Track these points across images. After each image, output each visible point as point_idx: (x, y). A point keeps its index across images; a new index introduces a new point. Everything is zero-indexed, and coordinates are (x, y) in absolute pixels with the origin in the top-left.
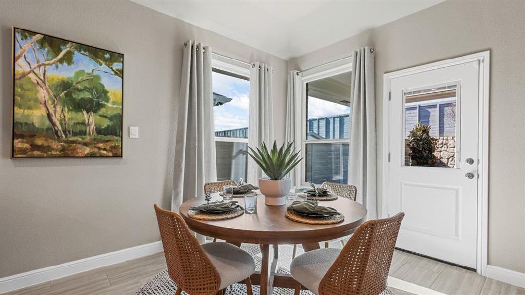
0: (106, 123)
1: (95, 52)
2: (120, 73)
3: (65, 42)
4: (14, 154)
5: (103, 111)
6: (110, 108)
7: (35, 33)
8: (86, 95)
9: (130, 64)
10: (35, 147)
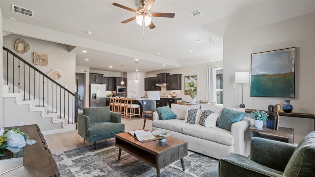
0: (194, 89)
1: (193, 77)
2: (196, 79)
3: (189, 76)
4: (185, 94)
5: (194, 87)
6: (195, 86)
7: (186, 77)
8: (192, 84)
9: (198, 77)
10: (187, 93)
